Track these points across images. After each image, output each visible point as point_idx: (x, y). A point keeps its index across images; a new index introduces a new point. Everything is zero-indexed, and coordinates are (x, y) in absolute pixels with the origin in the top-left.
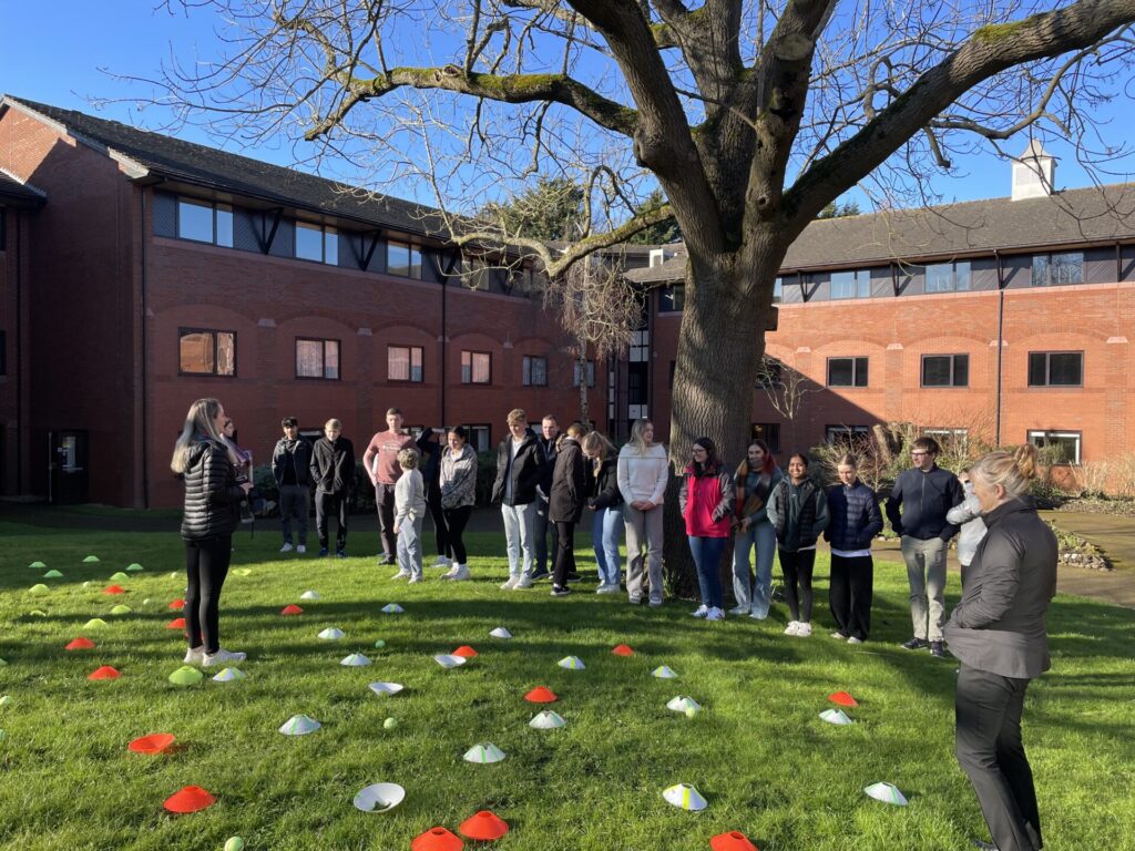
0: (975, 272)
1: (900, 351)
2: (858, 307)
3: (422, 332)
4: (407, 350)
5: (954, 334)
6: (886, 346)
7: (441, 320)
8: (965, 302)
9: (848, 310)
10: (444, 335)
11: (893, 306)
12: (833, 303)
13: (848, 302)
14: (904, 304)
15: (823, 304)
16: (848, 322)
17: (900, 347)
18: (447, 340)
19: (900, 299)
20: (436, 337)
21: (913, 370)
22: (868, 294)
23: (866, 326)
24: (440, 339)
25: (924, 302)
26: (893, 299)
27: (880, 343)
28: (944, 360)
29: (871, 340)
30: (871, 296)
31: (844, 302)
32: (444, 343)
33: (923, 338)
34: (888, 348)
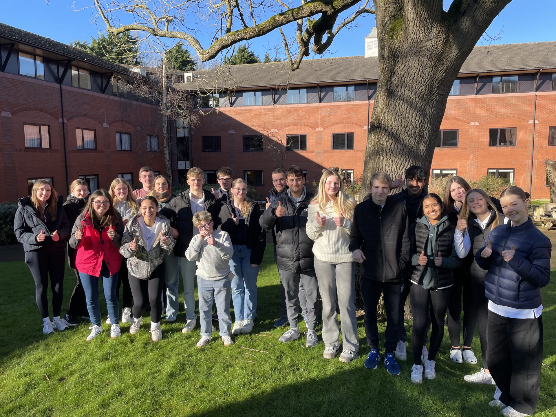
0: (356, 91)
1: (322, 131)
2: (300, 108)
3: (47, 115)
4: (38, 127)
5: (347, 123)
6: (315, 129)
7: (60, 108)
8: (352, 106)
9: (296, 110)
10: (63, 117)
11: (317, 108)
12: (289, 106)
13: (296, 106)
14: (323, 107)
15: (283, 106)
16: (296, 116)
17: (322, 129)
18: (65, 121)
19: (322, 104)
20: (58, 119)
21: (328, 141)
22: (306, 102)
23: (305, 118)
24: (60, 120)
25: (333, 106)
26: (318, 104)
27: (312, 127)
28: (342, 136)
29: (308, 126)
30: (308, 103)
31: (294, 106)
32: (63, 122)
33: (333, 124)
34: (316, 130)
